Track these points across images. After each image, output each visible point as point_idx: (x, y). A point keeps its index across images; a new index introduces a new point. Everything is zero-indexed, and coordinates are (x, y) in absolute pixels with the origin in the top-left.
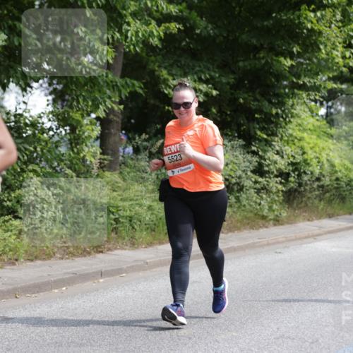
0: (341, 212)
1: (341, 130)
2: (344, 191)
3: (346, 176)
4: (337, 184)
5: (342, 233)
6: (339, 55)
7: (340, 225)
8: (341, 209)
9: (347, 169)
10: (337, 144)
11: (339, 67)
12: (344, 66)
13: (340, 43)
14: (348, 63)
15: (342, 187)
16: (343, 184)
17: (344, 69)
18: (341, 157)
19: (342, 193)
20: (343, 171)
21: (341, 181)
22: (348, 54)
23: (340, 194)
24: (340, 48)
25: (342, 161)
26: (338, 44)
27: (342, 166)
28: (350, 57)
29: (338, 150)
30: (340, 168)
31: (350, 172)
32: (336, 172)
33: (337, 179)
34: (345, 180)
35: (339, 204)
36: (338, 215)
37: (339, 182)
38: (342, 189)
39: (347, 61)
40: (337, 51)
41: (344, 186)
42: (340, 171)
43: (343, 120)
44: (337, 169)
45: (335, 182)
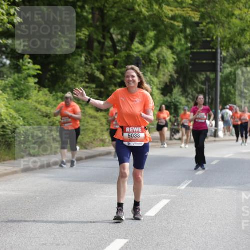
0: (7, 158)
1: (7, 82)
2: (10, 138)
3: (11, 125)
4: (3, 132)
5: (8, 177)
6: (5, 13)
7: (6, 170)
8: (7, 155)
9: (12, 118)
10: (4, 94)
11: (4, 24)
12: (9, 23)
13: (5, 2)
14: (13, 20)
15: (8, 135)
16: (9, 132)
17: (9, 26)
18: (7, 107)
19: (8, 140)
20: (9, 119)
21: (7, 129)
22: (12, 11)
23: (6, 141)
24: (5, 7)
25: (7, 110)
26: (3, 2)
27: (8, 115)
28: (14, 14)
29: (4, 101)
30: (6, 117)
31: (15, 120)
32: (2, 120)
33: (4, 127)
34: (11, 129)
35: (5, 150)
36: (4, 161)
37: (5, 130)
38: (8, 136)
39: (12, 18)
40: (3, 9)
41: (10, 133)
42: (6, 120)
43: (9, 73)
44: (3, 118)
45: (2, 130)
